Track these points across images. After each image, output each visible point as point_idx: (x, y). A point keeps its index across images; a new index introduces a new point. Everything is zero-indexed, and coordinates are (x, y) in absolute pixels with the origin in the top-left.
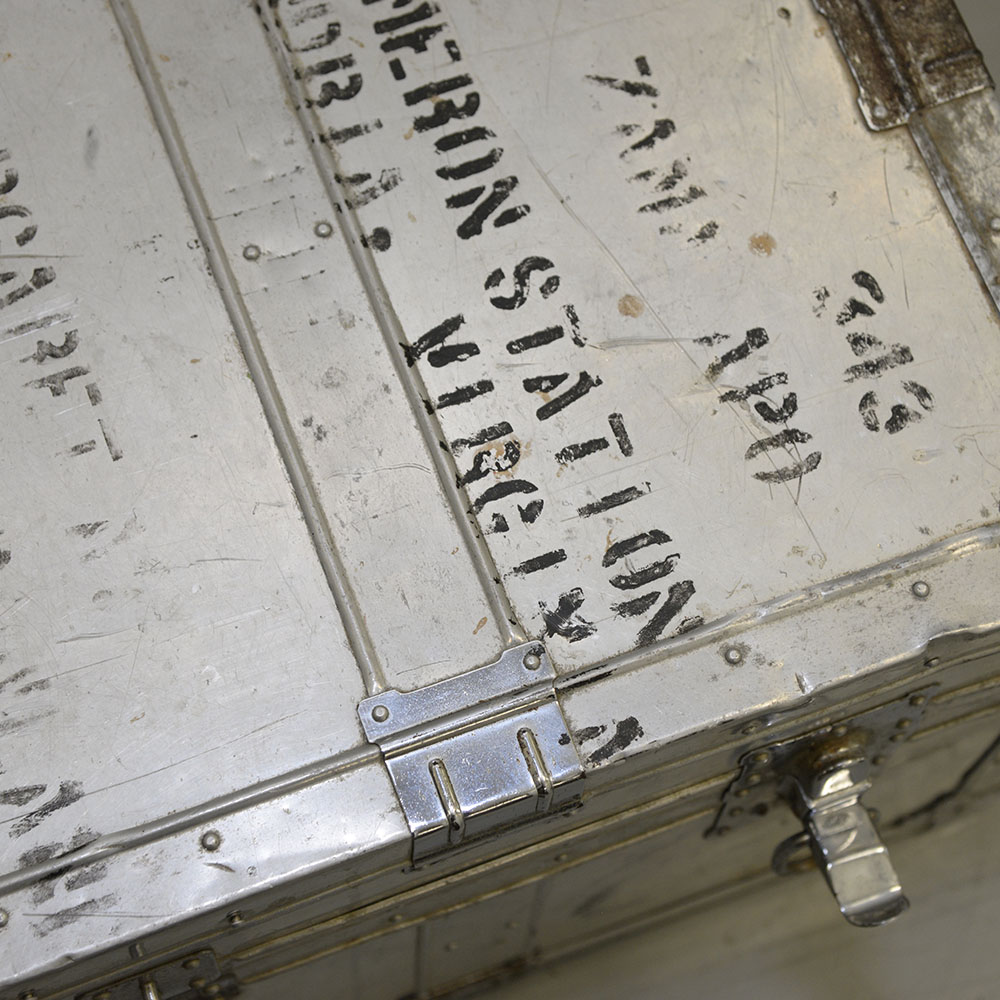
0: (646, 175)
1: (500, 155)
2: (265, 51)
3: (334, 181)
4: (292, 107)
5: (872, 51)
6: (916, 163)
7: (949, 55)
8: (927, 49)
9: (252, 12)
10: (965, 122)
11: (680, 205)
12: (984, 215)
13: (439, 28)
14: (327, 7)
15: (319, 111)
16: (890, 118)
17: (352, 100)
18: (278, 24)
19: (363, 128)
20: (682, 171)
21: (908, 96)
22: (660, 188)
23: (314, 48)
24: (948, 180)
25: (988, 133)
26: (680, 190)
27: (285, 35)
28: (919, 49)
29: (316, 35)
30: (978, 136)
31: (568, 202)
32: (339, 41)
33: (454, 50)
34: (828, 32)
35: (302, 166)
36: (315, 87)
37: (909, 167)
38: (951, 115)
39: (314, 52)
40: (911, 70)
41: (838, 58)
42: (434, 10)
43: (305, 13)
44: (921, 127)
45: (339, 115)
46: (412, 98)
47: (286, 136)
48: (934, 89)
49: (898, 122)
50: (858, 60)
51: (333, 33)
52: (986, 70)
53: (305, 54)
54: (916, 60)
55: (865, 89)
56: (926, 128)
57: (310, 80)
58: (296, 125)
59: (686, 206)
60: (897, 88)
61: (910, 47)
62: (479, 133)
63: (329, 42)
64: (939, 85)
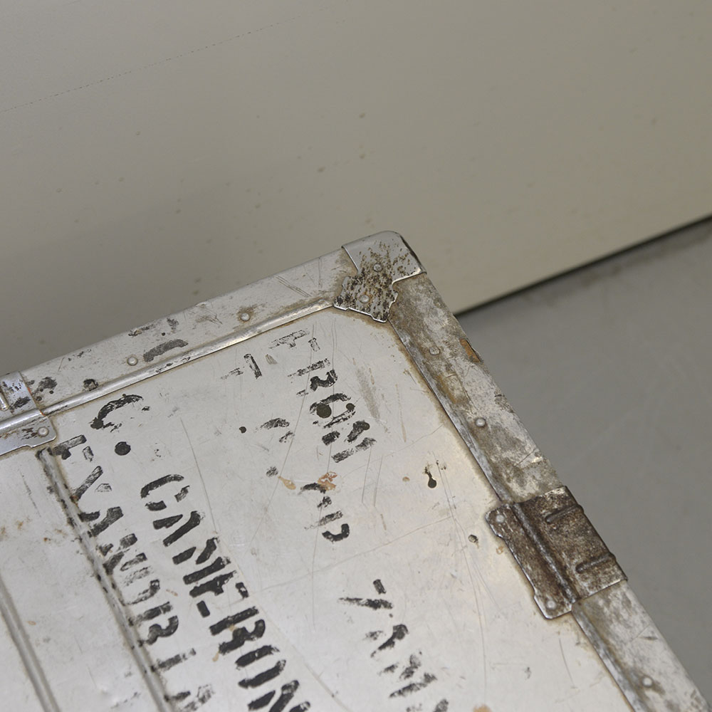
0: (391, 668)
1: (284, 665)
2: (106, 607)
3: (163, 701)
4: (128, 647)
5: (538, 561)
6: (583, 640)
7: (593, 559)
8: (576, 556)
9: (94, 580)
10: (612, 608)
11: (419, 689)
12: (637, 676)
13: (230, 575)
14: (149, 569)
15: (148, 647)
16: (558, 608)
17: (172, 636)
18: (114, 586)
19: (181, 656)
20: (417, 662)
21: (568, 591)
22: (403, 677)
23: (141, 600)
24: (607, 652)
25: (629, 614)
26: (417, 677)
27: (120, 594)
28: (571, 557)
29: (142, 591)
30: (622, 617)
31: (338, 696)
32: (159, 592)
33: (243, 589)
34: (505, 549)
35: (139, 692)
36: (144, 630)
37: (578, 644)
38: (601, 603)
39: (142, 603)
40: (567, 572)
41: (516, 567)
42: (226, 562)
43: (132, 577)
44: (582, 613)
45: (163, 649)
46: (216, 629)
47: (125, 670)
48: (585, 585)
49: (565, 611)
50: (530, 568)
51: (154, 587)
52: (619, 568)
53: (135, 605)
54: (570, 564)
55: (538, 589)
56: (585, 614)
57: (140, 625)
58: (132, 661)
59: (423, 690)
60: (560, 586)
61: (564, 555)
62: (266, 650)
63: (152, 595)
64: (589, 581)
